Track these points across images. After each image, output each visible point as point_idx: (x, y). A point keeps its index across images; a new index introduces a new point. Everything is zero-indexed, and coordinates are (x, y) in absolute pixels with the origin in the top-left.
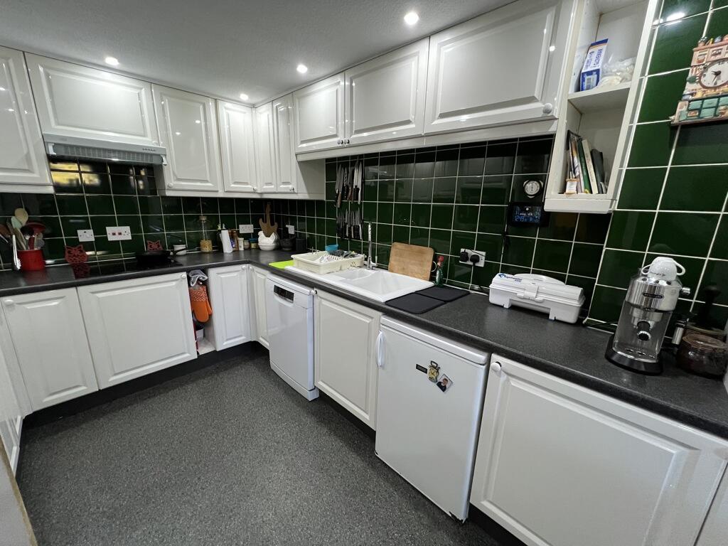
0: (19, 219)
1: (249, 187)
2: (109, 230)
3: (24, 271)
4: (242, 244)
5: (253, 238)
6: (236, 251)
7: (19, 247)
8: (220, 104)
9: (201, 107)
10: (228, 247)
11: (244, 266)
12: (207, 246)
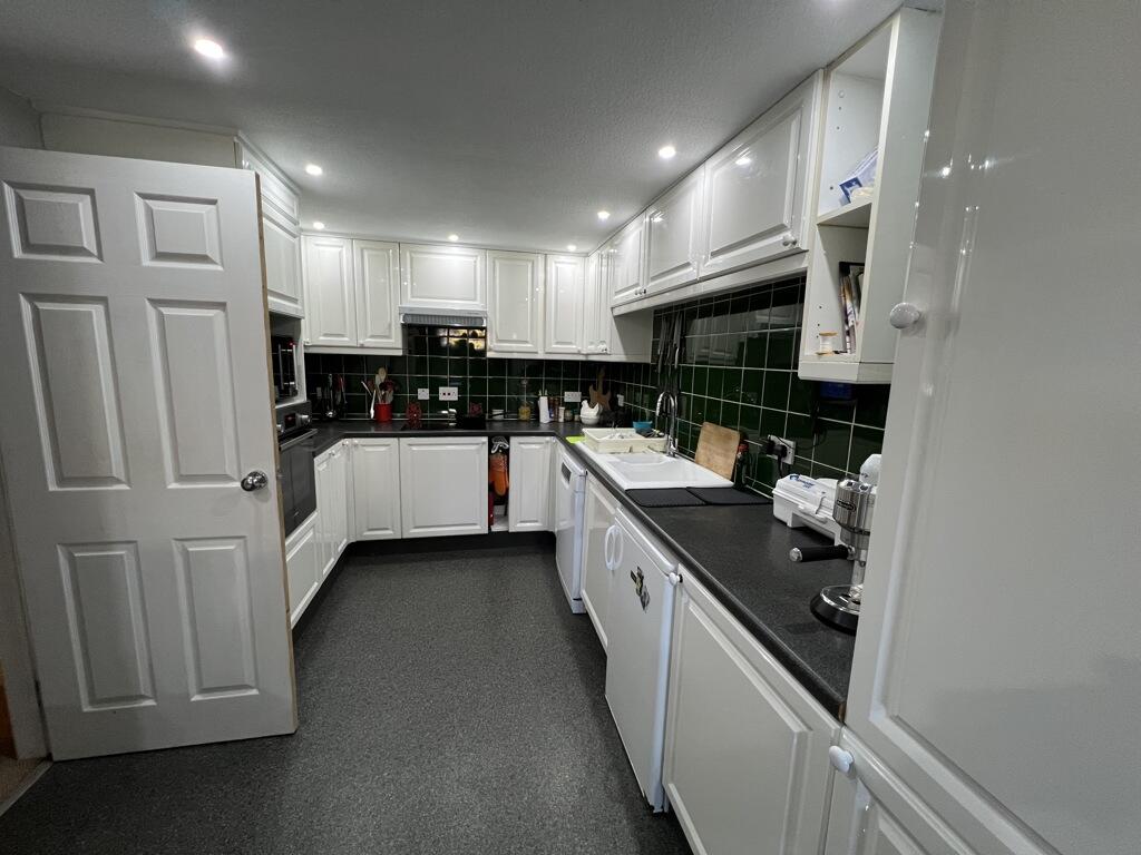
0: (380, 377)
1: (573, 348)
2: (442, 389)
3: (377, 421)
4: (562, 413)
5: (575, 408)
6: (554, 422)
7: (376, 398)
8: (550, 258)
9: (530, 265)
10: (545, 417)
11: (548, 438)
12: (525, 413)
